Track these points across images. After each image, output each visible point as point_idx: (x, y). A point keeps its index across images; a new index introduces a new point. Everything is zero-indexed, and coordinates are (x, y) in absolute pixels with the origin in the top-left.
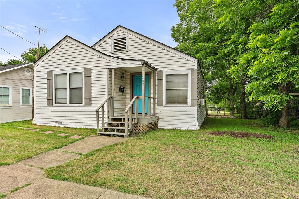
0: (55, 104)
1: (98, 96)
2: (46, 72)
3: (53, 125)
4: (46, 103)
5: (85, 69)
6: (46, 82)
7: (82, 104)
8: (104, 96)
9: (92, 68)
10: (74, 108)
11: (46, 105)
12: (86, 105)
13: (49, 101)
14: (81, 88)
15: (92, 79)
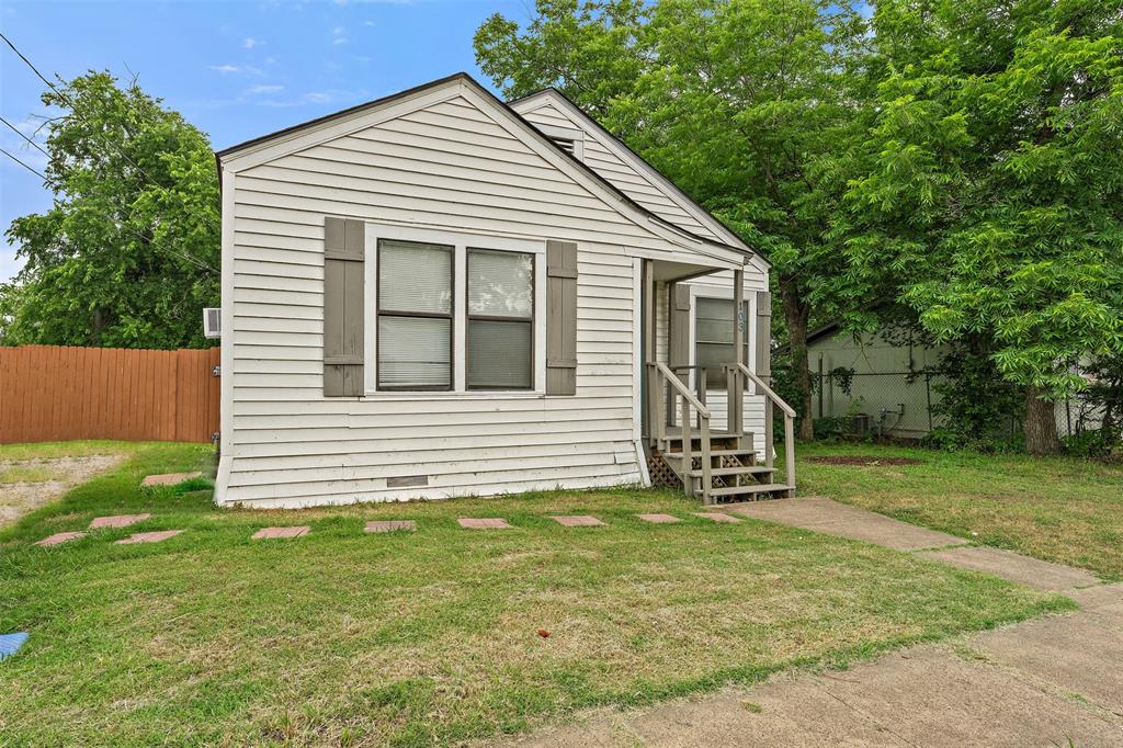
0: (379, 389)
1: (601, 359)
2: (320, 220)
3: (378, 498)
4: (319, 382)
5: (550, 244)
6: (319, 274)
7: (530, 387)
8: (627, 359)
9: (580, 247)
10: (492, 407)
11: (319, 395)
12: (551, 392)
13: (339, 375)
14: (528, 323)
15: (581, 291)
